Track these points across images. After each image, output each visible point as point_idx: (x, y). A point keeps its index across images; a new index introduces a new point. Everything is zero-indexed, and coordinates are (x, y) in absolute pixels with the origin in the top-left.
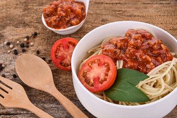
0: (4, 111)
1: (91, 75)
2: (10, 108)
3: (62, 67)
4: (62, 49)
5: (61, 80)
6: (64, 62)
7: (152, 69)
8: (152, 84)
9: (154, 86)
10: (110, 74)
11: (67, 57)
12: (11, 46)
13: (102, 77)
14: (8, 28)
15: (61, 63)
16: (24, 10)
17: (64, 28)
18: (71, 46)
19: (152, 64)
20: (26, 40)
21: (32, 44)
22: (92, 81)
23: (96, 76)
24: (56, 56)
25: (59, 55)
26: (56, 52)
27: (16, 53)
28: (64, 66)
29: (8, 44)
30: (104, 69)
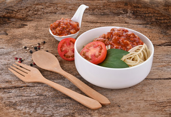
0: (25, 85)
1: (89, 54)
2: (29, 83)
3: (65, 58)
4: (65, 45)
5: (65, 66)
6: (67, 54)
7: (130, 48)
8: (131, 59)
9: (133, 60)
10: (103, 51)
11: (69, 51)
12: (27, 49)
13: (97, 54)
14: (25, 40)
15: (65, 56)
16: (35, 30)
17: (66, 35)
18: (71, 43)
19: (130, 45)
20: (38, 45)
21: (42, 47)
22: (90, 57)
23: (93, 54)
24: (61, 50)
25: (63, 49)
26: (61, 48)
27: (31, 52)
28: (67, 57)
29: (26, 48)
30: (98, 49)
